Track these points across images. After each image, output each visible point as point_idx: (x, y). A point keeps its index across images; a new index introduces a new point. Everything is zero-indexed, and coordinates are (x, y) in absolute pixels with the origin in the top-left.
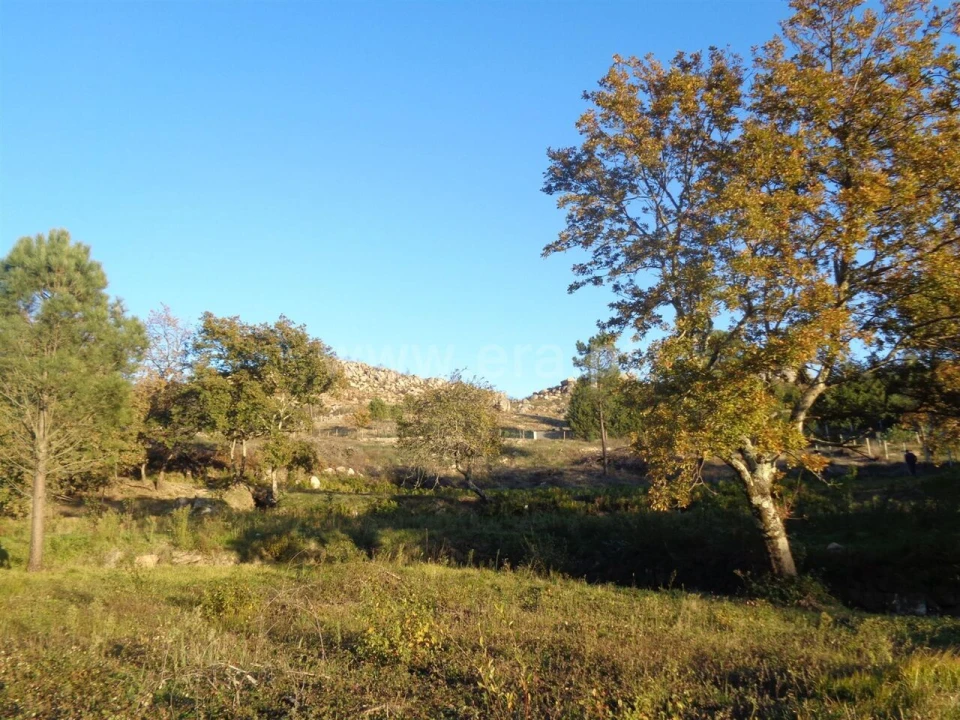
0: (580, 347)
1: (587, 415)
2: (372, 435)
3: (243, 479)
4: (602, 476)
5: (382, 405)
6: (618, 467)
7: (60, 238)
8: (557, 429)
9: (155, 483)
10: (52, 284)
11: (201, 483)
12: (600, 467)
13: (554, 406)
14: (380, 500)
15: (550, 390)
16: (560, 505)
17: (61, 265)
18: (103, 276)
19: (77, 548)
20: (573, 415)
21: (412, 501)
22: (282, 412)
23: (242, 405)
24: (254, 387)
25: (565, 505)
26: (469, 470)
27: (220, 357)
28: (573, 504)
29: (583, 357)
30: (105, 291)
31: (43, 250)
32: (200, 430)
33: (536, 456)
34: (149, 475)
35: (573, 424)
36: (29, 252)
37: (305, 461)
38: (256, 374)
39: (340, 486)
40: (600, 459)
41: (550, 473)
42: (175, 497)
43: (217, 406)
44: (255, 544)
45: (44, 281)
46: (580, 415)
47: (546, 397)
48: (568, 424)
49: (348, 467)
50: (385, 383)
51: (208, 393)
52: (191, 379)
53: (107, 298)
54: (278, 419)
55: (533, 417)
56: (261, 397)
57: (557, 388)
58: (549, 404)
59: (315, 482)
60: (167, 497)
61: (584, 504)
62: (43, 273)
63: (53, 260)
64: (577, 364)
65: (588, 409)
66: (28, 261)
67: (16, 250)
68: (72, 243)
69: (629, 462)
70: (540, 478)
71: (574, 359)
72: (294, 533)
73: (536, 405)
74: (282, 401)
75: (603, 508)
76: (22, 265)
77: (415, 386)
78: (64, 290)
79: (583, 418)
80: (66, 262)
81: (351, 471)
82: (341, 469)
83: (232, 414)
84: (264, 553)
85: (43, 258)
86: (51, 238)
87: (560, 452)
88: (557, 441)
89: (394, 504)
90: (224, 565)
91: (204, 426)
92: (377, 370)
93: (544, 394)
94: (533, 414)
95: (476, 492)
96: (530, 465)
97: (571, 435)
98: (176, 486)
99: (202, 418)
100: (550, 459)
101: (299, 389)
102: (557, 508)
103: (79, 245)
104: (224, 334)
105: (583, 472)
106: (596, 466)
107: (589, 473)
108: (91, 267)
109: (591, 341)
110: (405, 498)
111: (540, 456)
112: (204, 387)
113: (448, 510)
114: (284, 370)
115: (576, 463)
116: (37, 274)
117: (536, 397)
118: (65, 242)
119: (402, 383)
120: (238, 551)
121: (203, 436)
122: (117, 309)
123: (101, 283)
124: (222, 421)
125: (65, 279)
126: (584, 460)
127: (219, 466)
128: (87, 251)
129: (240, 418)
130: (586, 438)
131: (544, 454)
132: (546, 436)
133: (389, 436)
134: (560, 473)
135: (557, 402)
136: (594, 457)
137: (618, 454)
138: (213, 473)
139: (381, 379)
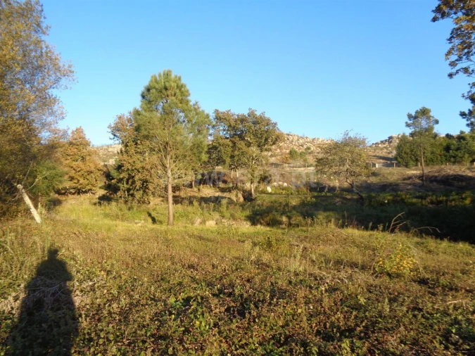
0: (410, 116)
1: (407, 154)
2: (291, 167)
3: (236, 188)
4: (421, 186)
5: (296, 152)
6: (431, 181)
7: (167, 75)
8: (389, 162)
9: (199, 190)
10: (168, 96)
11: (218, 190)
12: (420, 182)
13: (385, 150)
14: (306, 198)
15: (382, 142)
16: (406, 201)
17: (171, 86)
18: (188, 91)
19: (182, 217)
20: (399, 154)
21: (323, 198)
22: (254, 155)
23: (236, 153)
24: (241, 144)
25: (409, 201)
26: (353, 183)
27: (224, 130)
28: (414, 200)
29: (411, 122)
30: (189, 98)
31: (163, 81)
32: (217, 165)
33: (381, 175)
34: (195, 186)
35: (399, 159)
36: (157, 82)
37: (265, 179)
38: (241, 137)
39: (281, 191)
40: (421, 177)
41: (391, 184)
42: (209, 196)
43: (226, 153)
44: (258, 217)
45: (164, 94)
46: (403, 154)
47: (380, 145)
48: (396, 159)
49: (284, 182)
50: (292, 141)
51: (222, 147)
52: (213, 141)
53: (191, 101)
54: (253, 159)
55: (374, 156)
56: (245, 148)
57: (386, 141)
58: (382, 149)
59: (269, 189)
60: (204, 196)
61: (420, 200)
62: (164, 91)
63: (167, 84)
64: (408, 125)
65: (408, 151)
66: (157, 86)
67: (151, 81)
68: (173, 76)
69: (438, 178)
70: (384, 187)
71: (406, 123)
72: (274, 212)
73: (375, 150)
74: (254, 150)
75: (432, 203)
76: (155, 88)
77: (308, 142)
78: (173, 98)
79: (405, 156)
80: (173, 84)
81: (285, 184)
82: (281, 183)
83: (232, 157)
84: (262, 221)
85: (163, 83)
86: (164, 74)
87: (394, 174)
88: (390, 168)
89: (314, 200)
90: (246, 227)
91: (219, 163)
92: (288, 135)
93: (378, 144)
94: (374, 154)
95: (358, 193)
96: (378, 181)
97: (398, 165)
98: (208, 191)
99: (218, 159)
100: (389, 177)
101: (262, 144)
102: (405, 203)
103: (176, 77)
104: (225, 119)
105: (410, 184)
106: (418, 181)
107: (414, 185)
108: (182, 86)
109: (417, 112)
110: (319, 197)
111: (384, 176)
112: (220, 145)
113: (342, 203)
114: (255, 135)
115: (404, 179)
116: (161, 92)
117: (374, 146)
118: (170, 75)
119: (301, 141)
120: (251, 220)
121: (219, 168)
122: (196, 107)
123: (187, 94)
124: (228, 160)
125: (173, 93)
126: (410, 178)
127: (225, 182)
128: (180, 78)
129: (236, 159)
130: (407, 166)
131: (386, 175)
132: (383, 166)
133: (299, 167)
134: (397, 185)
135: (386, 148)
136: (416, 177)
137: (431, 174)
138: (222, 185)
139: (290, 139)
